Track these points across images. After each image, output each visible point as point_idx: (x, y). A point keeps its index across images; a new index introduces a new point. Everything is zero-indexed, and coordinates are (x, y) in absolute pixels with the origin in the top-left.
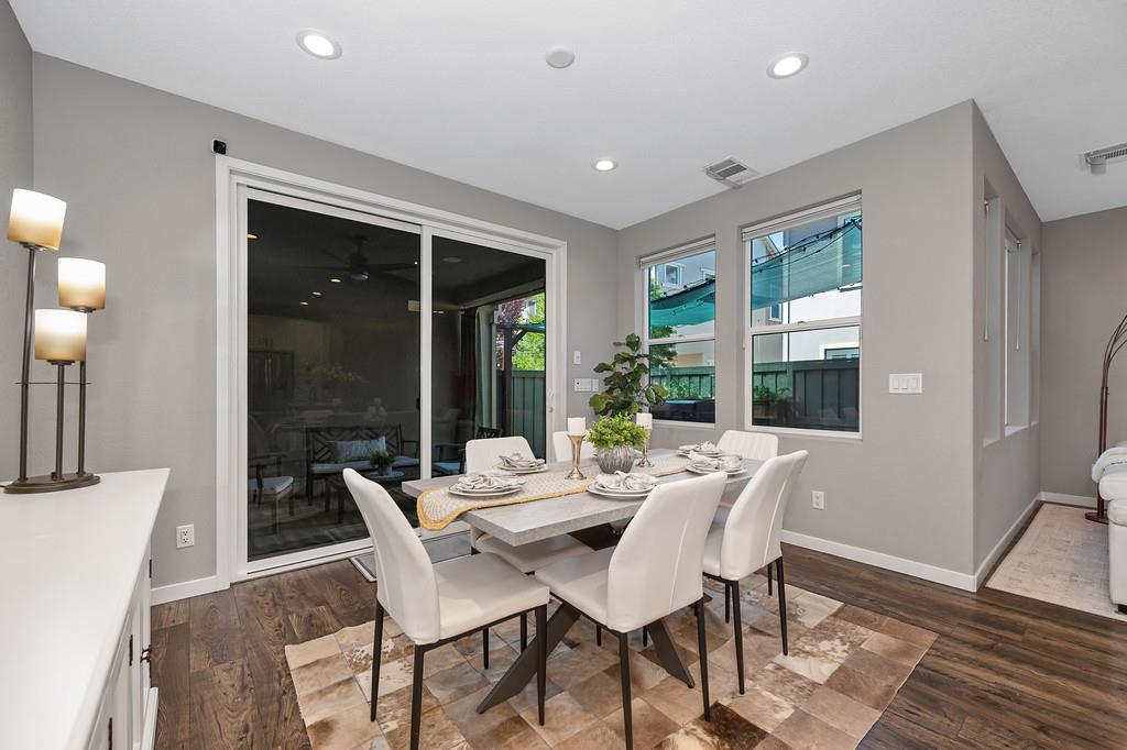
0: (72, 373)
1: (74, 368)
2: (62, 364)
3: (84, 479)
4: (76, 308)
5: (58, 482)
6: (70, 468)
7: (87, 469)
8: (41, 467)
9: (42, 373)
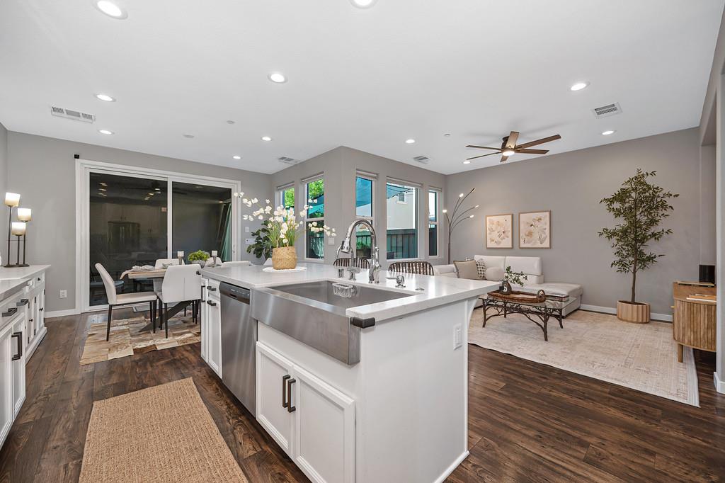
0: (22, 238)
1: (22, 237)
2: (19, 236)
3: (24, 265)
4: (22, 221)
5: (18, 265)
6: (21, 263)
7: (26, 263)
8: (13, 262)
9: (14, 238)
